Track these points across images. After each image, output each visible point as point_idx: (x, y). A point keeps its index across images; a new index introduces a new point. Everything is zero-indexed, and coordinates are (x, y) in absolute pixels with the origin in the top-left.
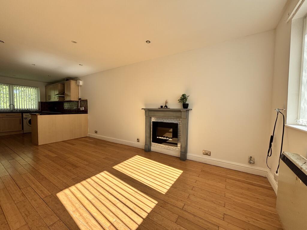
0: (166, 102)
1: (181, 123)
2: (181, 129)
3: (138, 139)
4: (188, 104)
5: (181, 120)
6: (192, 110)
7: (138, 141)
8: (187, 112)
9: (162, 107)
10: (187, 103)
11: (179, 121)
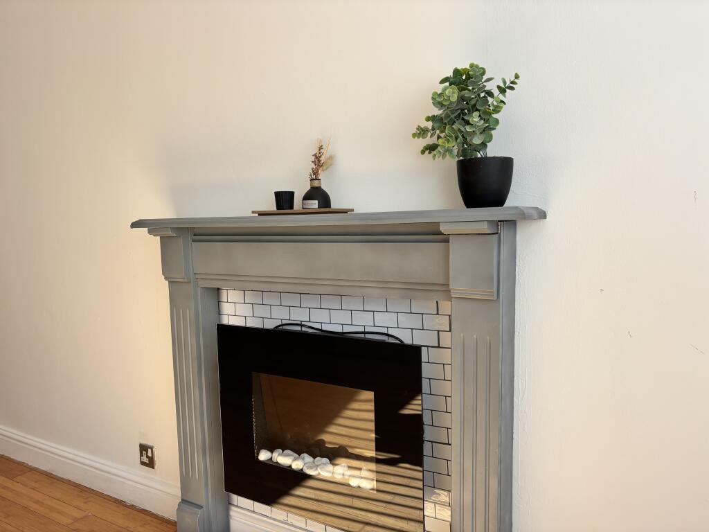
0: (317, 160)
1: (446, 339)
2: (446, 388)
3: (144, 448)
4: (506, 165)
5: (446, 307)
6: (543, 215)
7: (145, 460)
8: (504, 233)
9: (284, 200)
10: (493, 151)
11: (431, 322)
